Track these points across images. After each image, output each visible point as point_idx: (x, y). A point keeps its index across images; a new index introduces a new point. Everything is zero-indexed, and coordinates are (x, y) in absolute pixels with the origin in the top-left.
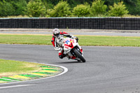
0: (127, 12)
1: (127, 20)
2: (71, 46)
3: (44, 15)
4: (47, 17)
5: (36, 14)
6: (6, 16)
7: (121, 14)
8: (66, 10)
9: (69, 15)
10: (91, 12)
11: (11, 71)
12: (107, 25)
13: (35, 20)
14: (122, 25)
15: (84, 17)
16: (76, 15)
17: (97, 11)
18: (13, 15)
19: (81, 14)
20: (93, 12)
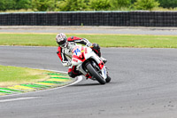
0: (157, 4)
1: (157, 14)
2: (82, 58)
3: (52, 9)
4: (57, 11)
5: (43, 8)
6: (4, 10)
7: (149, 7)
8: (80, 2)
9: (84, 8)
10: (111, 5)
11: (10, 80)
12: (132, 20)
13: (41, 15)
14: (151, 21)
15: (103, 11)
16: (93, 8)
17: (119, 3)
18: (13, 9)
19: (100, 7)
20: (114, 4)
